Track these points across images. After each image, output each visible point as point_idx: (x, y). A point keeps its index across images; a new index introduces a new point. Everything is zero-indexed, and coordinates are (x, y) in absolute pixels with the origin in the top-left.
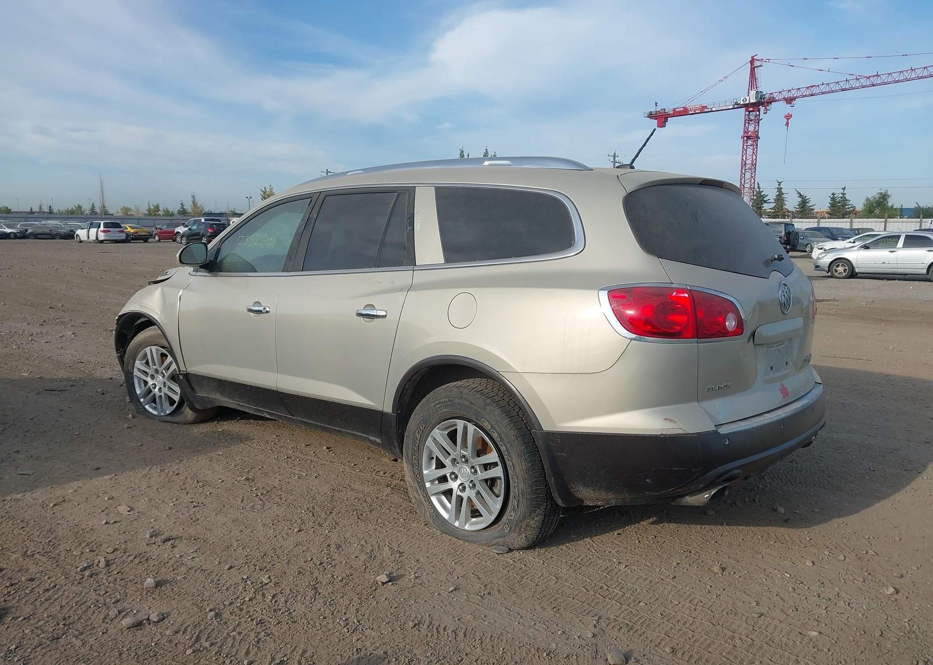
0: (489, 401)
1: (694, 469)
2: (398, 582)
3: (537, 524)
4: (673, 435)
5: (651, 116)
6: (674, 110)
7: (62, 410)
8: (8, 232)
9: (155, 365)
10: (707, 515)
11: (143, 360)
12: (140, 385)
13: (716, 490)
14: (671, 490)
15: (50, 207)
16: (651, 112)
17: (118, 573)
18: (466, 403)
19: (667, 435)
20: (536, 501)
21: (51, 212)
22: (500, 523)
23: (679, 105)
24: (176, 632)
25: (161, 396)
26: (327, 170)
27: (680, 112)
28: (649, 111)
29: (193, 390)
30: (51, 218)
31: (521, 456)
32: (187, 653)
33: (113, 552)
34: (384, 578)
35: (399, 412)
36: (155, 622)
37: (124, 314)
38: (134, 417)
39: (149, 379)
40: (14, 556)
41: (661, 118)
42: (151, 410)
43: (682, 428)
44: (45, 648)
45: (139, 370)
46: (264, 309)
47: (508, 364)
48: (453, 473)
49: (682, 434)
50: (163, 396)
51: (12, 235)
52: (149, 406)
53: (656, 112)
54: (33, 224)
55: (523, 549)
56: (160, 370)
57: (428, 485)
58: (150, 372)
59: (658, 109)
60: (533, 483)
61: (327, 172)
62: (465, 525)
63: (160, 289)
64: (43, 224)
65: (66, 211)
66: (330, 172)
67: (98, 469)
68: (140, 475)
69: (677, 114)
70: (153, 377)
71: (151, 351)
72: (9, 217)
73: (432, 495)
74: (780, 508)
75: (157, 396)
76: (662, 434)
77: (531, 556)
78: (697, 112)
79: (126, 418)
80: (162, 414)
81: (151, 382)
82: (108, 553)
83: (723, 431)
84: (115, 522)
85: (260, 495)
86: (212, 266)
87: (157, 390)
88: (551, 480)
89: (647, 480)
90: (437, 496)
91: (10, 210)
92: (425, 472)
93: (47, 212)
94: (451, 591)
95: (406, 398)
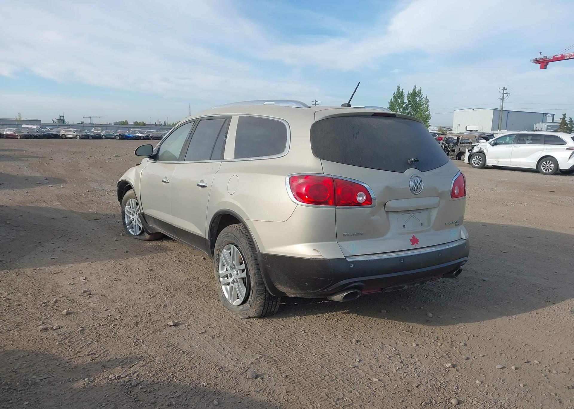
0: (242, 235)
1: (329, 279)
2: (179, 326)
3: (261, 304)
4: (317, 259)
5: (536, 61)
6: (554, 57)
7: (93, 230)
8: (140, 136)
9: (133, 209)
10: (381, 312)
11: (129, 206)
12: (128, 219)
13: (347, 293)
14: (319, 290)
15: (165, 122)
16: (536, 59)
17: (57, 306)
18: (233, 236)
19: (313, 259)
20: (259, 291)
21: (165, 125)
22: (247, 303)
23: (558, 54)
24: (59, 335)
25: (135, 225)
26: (316, 100)
27: (558, 58)
28: (535, 58)
29: (147, 223)
30: (163, 128)
31: (253, 266)
32: (56, 344)
33: (62, 297)
34: (171, 323)
35: (211, 239)
36: (54, 329)
37: (120, 181)
38: (123, 235)
39: (131, 216)
40: (20, 294)
41: (544, 63)
42: (131, 232)
43: (322, 255)
44: (2, 334)
45: (127, 211)
46: (167, 181)
47: (246, 215)
48: (230, 274)
49: (322, 259)
50: (136, 225)
51: (142, 138)
52: (131, 230)
53: (540, 58)
54: (153, 132)
55: (256, 317)
56: (135, 211)
57: (221, 279)
58: (132, 212)
59: (542, 56)
60: (257, 281)
61: (316, 102)
62: (233, 302)
63: (135, 168)
64: (158, 132)
65: (172, 124)
66: (317, 102)
67: (87, 259)
68: (103, 263)
69: (555, 59)
70: (133, 215)
71: (132, 201)
72: (142, 128)
73: (223, 285)
74: (429, 313)
75: (134, 225)
76: (311, 258)
77: (258, 322)
78: (571, 57)
79: (119, 236)
80: (136, 235)
81: (132, 218)
82: (60, 297)
83: (349, 259)
84: (74, 284)
85: (150, 278)
86: (155, 157)
87: (134, 222)
88: (264, 280)
89: (306, 284)
90: (226, 286)
91: (145, 123)
92: (221, 272)
93: (163, 125)
94: (200, 334)
95: (214, 231)
